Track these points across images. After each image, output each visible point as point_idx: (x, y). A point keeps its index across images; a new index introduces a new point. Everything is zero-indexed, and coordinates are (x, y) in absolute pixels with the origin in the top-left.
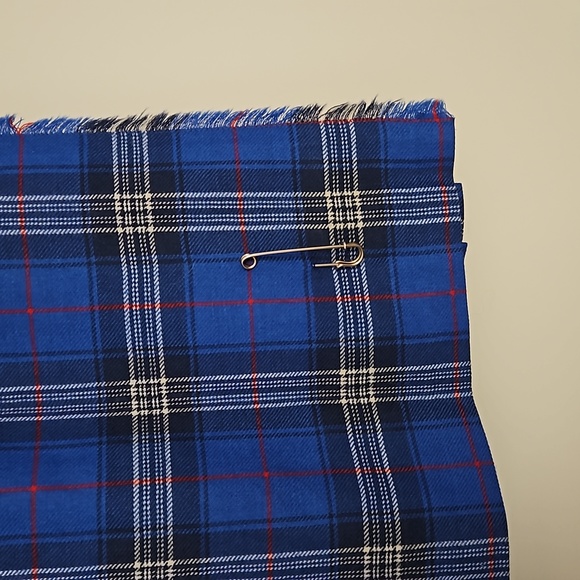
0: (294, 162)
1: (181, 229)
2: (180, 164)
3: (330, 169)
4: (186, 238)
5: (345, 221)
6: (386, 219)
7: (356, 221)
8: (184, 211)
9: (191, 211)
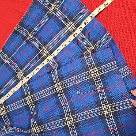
0: (82, 67)
1: (66, 87)
2: (63, 75)
3: (89, 66)
4: (68, 89)
5: (95, 75)
6: (103, 72)
7: (97, 74)
8: (66, 84)
9: (67, 83)
